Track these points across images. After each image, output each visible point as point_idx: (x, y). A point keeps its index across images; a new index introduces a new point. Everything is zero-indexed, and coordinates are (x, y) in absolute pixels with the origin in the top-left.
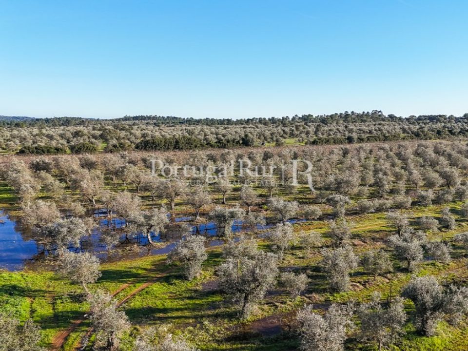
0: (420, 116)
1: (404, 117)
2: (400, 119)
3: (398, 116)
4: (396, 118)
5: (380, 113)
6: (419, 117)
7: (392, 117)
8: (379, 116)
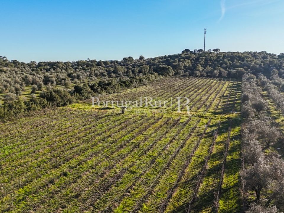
0: (41, 62)
1: (26, 63)
2: (23, 64)
3: (20, 62)
4: (19, 63)
5: (5, 59)
6: (39, 63)
7: (15, 62)
8: (4, 61)
